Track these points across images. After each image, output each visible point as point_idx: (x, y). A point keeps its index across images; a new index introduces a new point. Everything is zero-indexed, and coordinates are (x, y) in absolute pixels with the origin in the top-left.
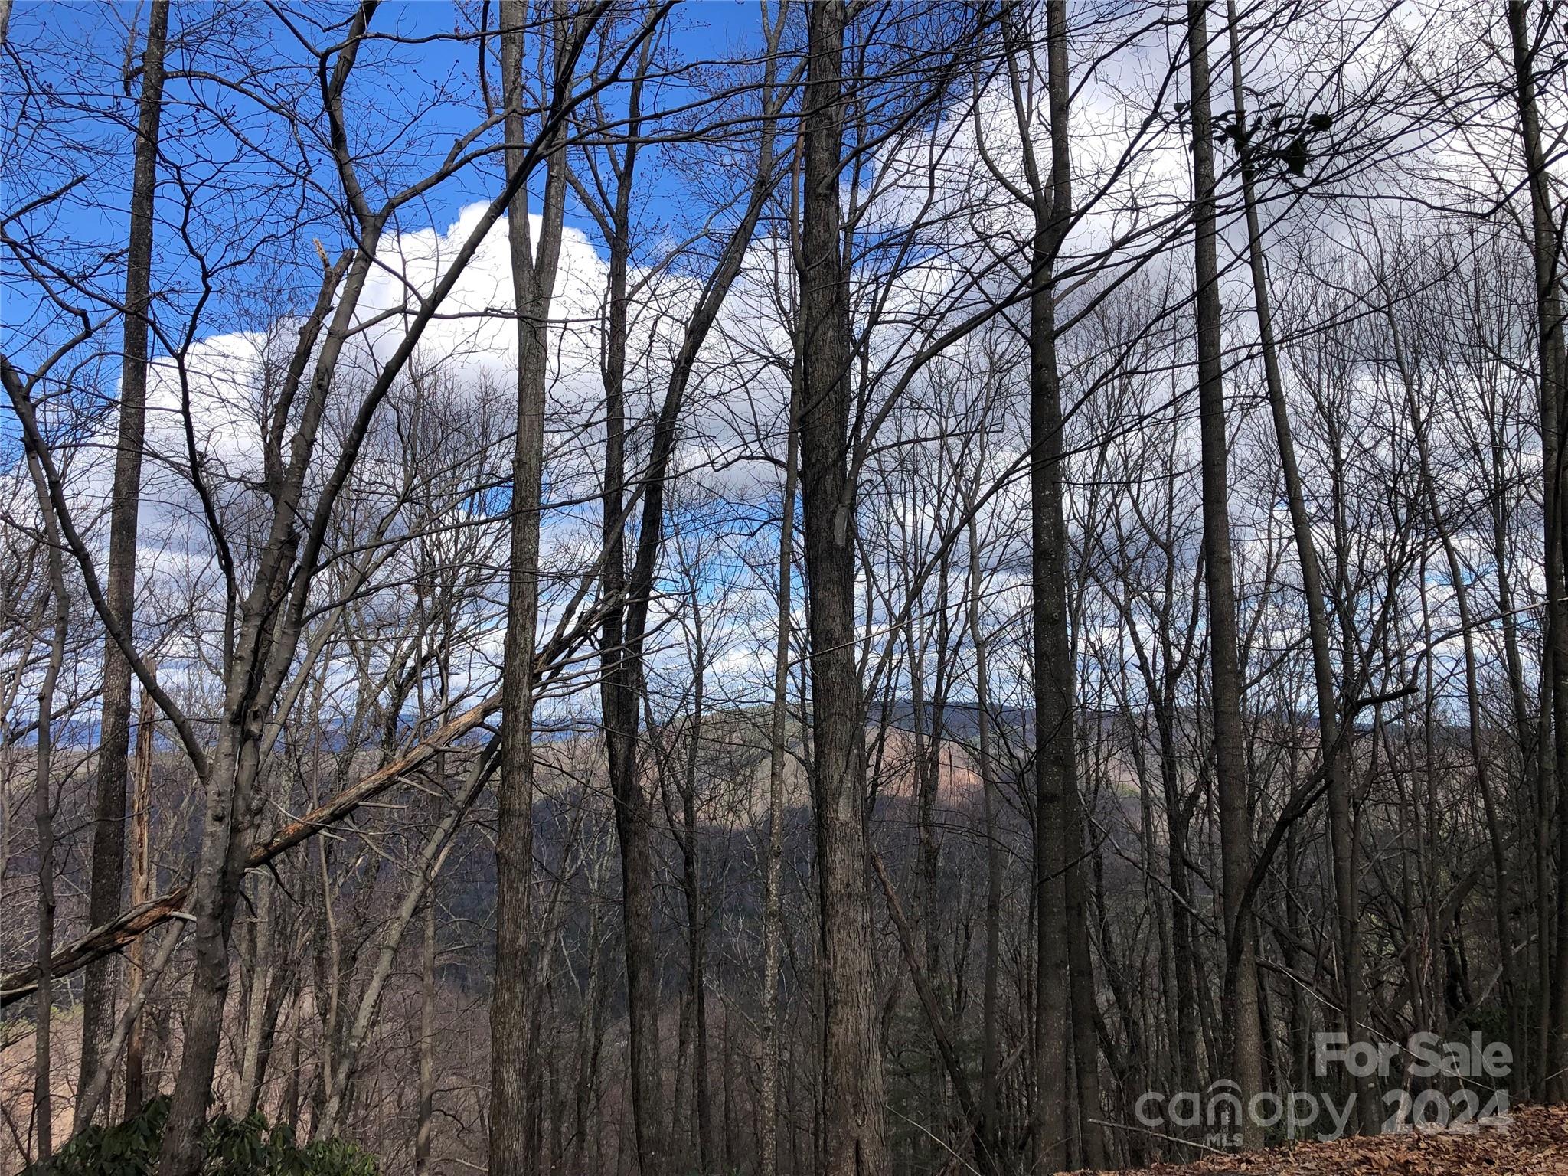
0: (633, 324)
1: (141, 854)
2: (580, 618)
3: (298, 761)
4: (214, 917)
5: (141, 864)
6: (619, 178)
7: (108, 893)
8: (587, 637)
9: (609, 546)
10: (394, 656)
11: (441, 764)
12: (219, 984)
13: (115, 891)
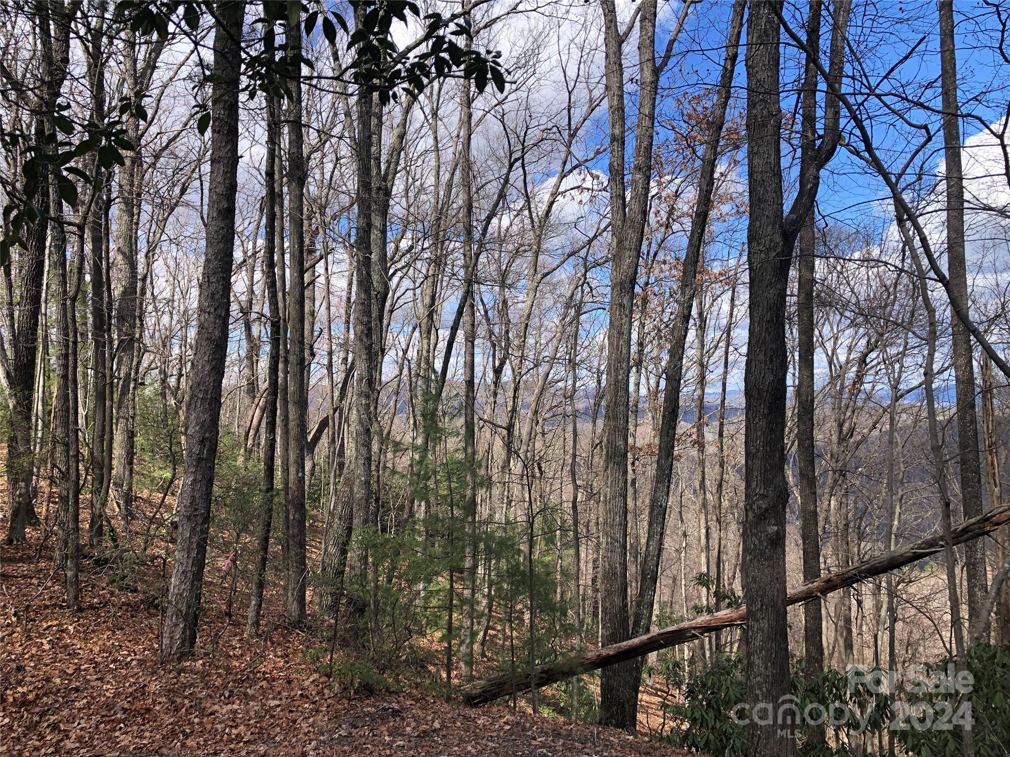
1: (994, 474)
5: (995, 480)
7: (973, 497)
13: (977, 496)
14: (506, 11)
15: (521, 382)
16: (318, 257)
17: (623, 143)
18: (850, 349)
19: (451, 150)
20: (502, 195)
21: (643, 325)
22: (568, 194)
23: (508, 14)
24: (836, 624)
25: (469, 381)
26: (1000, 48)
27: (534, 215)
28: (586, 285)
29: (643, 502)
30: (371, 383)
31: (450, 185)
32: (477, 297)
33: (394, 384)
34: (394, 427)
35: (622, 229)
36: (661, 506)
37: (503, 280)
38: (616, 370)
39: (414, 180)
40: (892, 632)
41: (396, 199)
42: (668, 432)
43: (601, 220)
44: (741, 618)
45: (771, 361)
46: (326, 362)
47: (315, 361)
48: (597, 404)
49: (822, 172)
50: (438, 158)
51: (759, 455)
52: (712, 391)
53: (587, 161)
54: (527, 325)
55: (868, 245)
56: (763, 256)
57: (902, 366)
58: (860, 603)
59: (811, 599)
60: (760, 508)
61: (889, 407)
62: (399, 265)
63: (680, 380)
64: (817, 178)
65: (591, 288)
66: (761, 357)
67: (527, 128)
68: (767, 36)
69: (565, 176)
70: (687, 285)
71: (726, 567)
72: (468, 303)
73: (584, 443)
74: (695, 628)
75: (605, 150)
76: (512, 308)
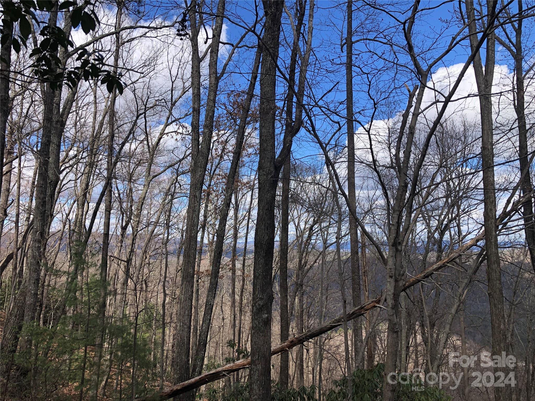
0: (527, 86)
1: (366, 286)
2: (513, 204)
3: (409, 256)
4: (393, 308)
5: (366, 289)
6: (516, 31)
7: (357, 297)
8: (517, 211)
9: (524, 175)
10: (438, 220)
11: (460, 260)
12: (396, 330)
13: (359, 297)
14: (140, 35)
15: (138, 235)
16: (15, 157)
17: (199, 112)
18: (306, 223)
19: (104, 104)
20: (132, 131)
21: (206, 206)
22: (169, 134)
23: (141, 37)
24: (296, 363)
25: (106, 234)
26: (368, 92)
27: (150, 144)
28: (177, 183)
29: (203, 301)
30: (42, 234)
31: (102, 124)
32: (114, 186)
33: (59, 234)
34: (57, 259)
35: (197, 156)
36: (210, 304)
37: (130, 178)
38: (191, 231)
39: (80, 119)
40: (321, 366)
41: (67, 129)
42: (216, 264)
43: (187, 150)
44: (248, 364)
45: (267, 229)
46: (14, 219)
47: (7, 218)
48: (180, 248)
49: (295, 138)
50: (96, 107)
51: (260, 277)
52: (241, 242)
53: (180, 118)
54: (143, 203)
55: (315, 174)
56: (265, 177)
57: (328, 233)
58: (308, 351)
59: (283, 351)
60: (259, 305)
61: (322, 252)
62: (67, 165)
63: (224, 237)
64: (291, 141)
65: (180, 185)
66: (263, 227)
67: (148, 98)
68: (270, 70)
69: (168, 125)
70: (229, 188)
71: (244, 335)
72: (108, 189)
73: (172, 269)
74: (225, 371)
75: (190, 114)
76: (135, 193)
